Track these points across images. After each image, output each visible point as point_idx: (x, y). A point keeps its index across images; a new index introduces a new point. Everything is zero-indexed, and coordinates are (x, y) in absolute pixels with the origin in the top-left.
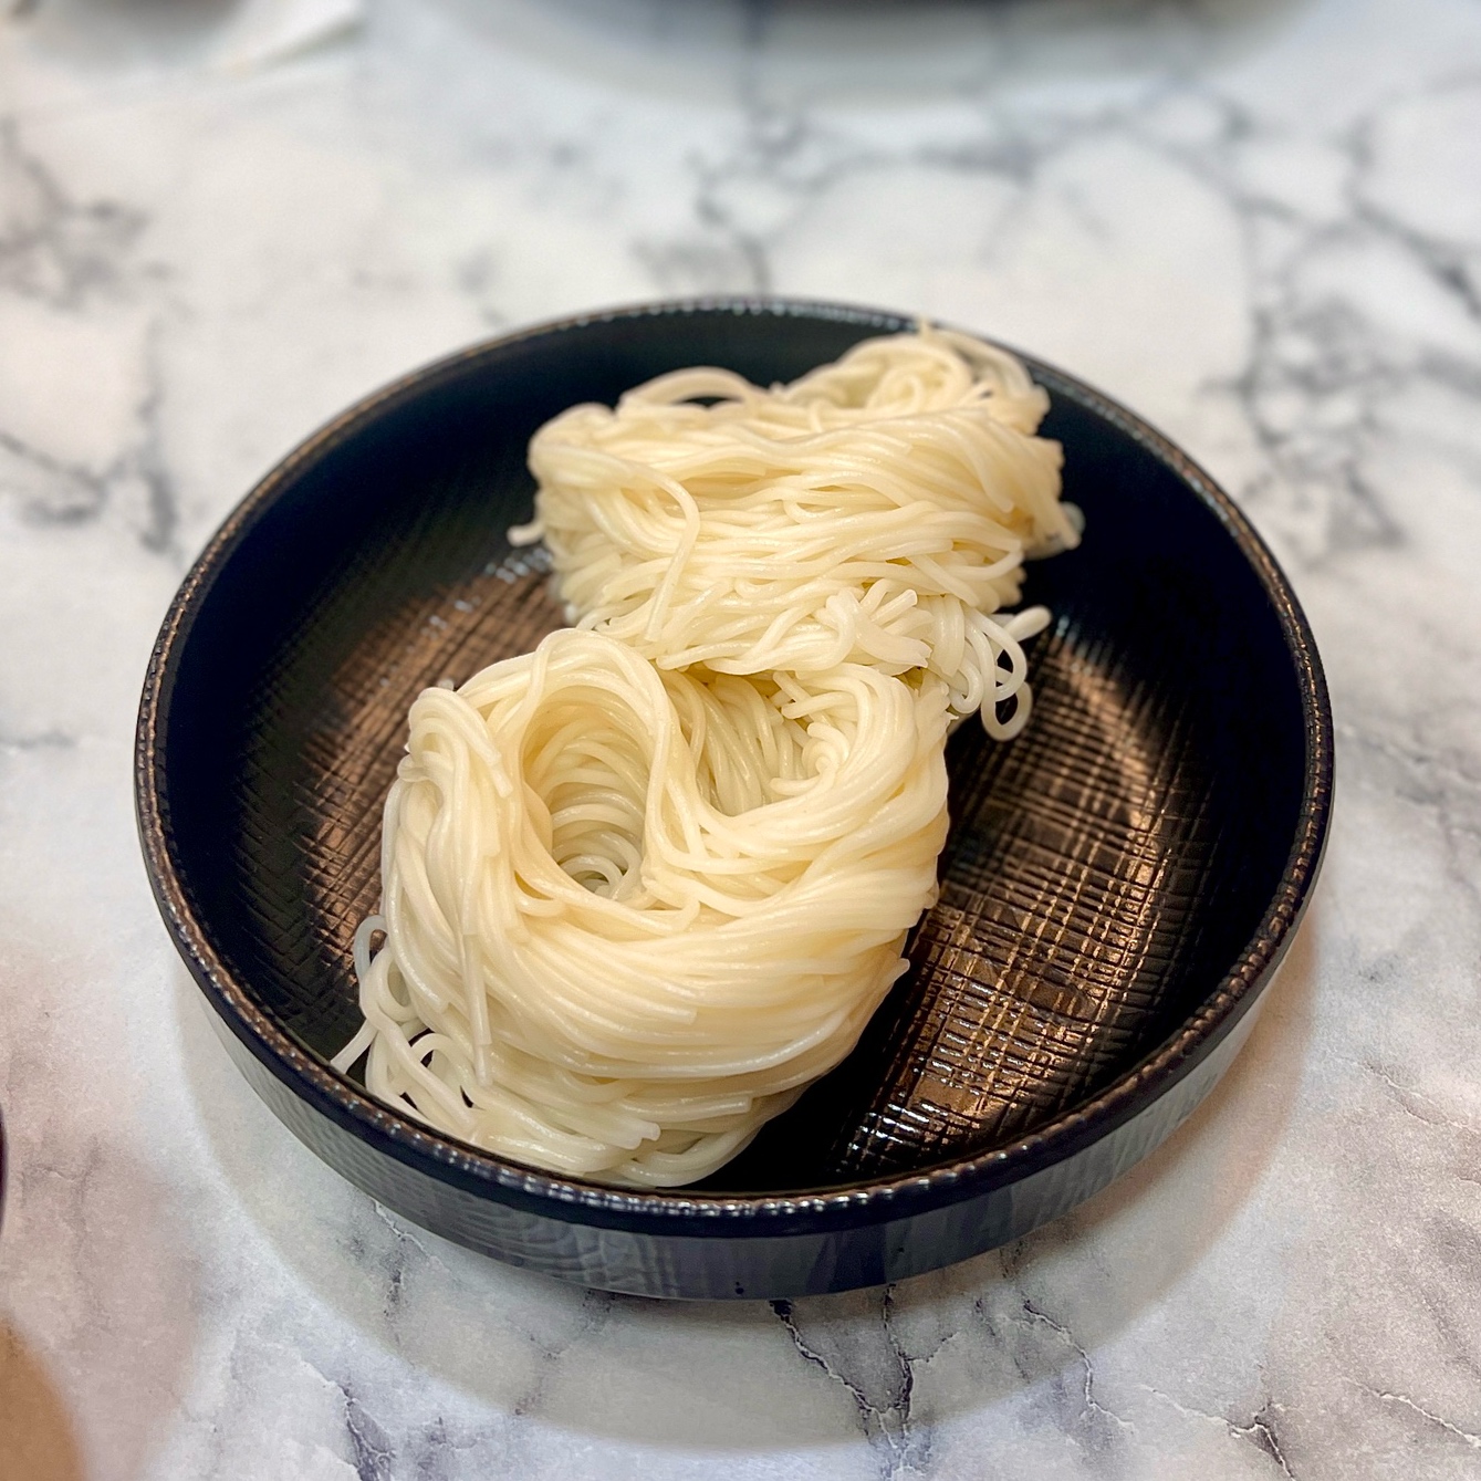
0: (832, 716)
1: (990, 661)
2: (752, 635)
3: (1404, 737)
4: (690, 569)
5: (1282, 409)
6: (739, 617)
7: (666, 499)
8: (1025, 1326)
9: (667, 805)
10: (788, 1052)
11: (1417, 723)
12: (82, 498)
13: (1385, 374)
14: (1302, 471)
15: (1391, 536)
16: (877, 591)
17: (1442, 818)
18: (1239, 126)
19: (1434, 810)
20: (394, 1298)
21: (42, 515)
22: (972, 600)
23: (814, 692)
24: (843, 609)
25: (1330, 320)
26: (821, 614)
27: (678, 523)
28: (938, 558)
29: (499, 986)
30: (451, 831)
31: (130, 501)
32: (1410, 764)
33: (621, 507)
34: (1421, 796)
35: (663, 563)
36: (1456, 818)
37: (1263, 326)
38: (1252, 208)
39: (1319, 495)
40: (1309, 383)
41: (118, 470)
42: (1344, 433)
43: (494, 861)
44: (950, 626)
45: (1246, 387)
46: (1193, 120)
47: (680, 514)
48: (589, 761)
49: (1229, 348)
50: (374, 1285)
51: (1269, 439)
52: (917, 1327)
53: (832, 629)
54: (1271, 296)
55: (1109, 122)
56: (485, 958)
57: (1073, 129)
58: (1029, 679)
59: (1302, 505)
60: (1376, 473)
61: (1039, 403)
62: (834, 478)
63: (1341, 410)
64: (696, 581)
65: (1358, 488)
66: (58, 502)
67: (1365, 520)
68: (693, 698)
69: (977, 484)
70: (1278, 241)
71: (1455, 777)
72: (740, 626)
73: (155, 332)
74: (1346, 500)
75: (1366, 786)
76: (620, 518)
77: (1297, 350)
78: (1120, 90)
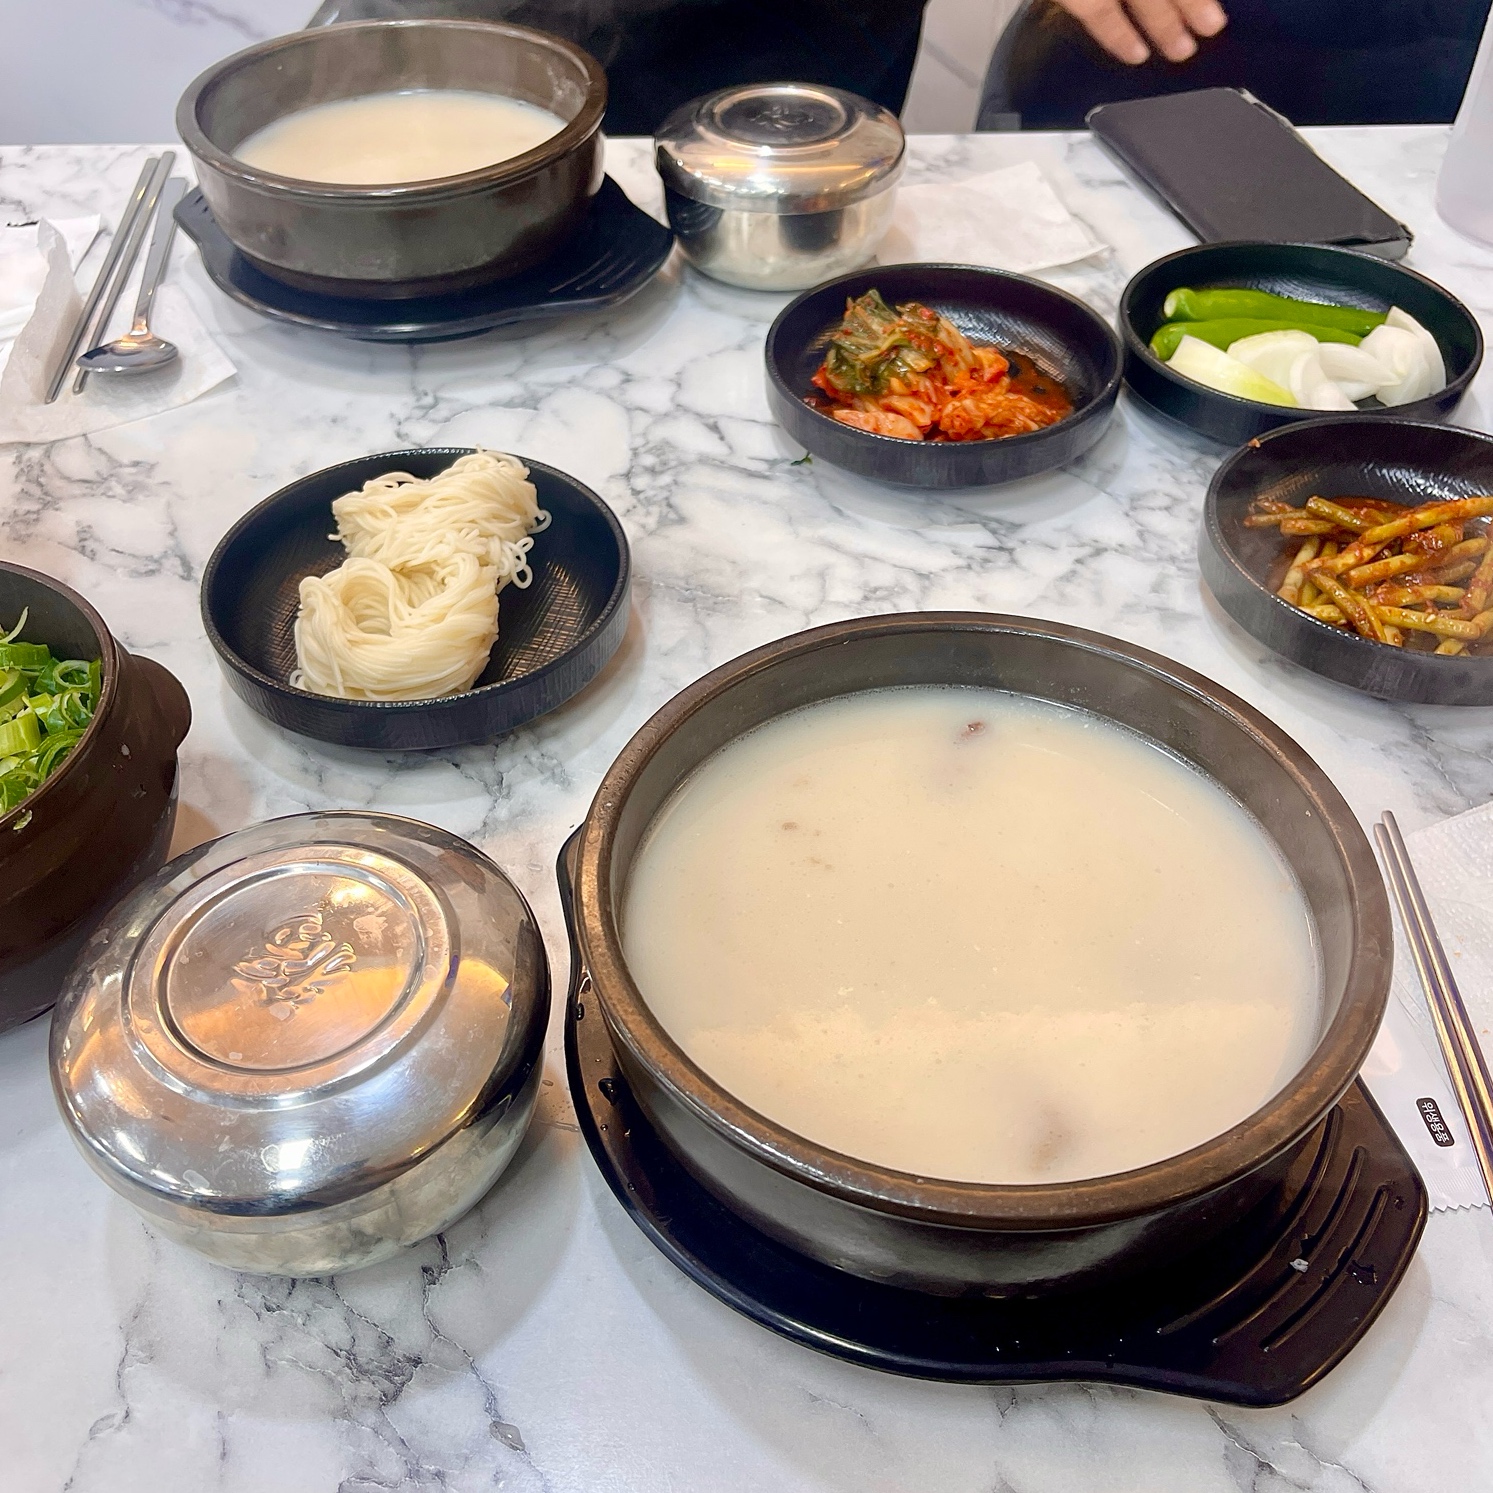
0: (452, 574)
1: (512, 558)
2: (419, 551)
3: (682, 583)
4: (395, 532)
5: (641, 482)
6: (415, 544)
7: (385, 514)
8: (541, 760)
9: (396, 608)
10: (445, 673)
11: (687, 579)
12: (152, 567)
13: (683, 464)
14: (649, 502)
15: (682, 520)
16: (464, 532)
17: (694, 606)
18: (628, 379)
19: (691, 604)
20: (321, 781)
21: (136, 574)
22: (503, 536)
23: (444, 568)
24: (451, 536)
25: (662, 448)
26: (445, 540)
27: (390, 520)
28: (487, 519)
29: (343, 663)
30: (320, 620)
31: (173, 564)
32: (683, 591)
33: (368, 517)
34: (687, 600)
35: (384, 534)
36: (698, 605)
37: (635, 452)
38: (631, 410)
39: (655, 510)
40: (652, 471)
41: (165, 555)
42: (667, 487)
43: (336, 624)
44: (494, 546)
45: (628, 476)
46: (609, 378)
47: (391, 516)
48: (369, 607)
49: (622, 463)
50: (313, 779)
51: (636, 493)
52: (504, 764)
53: (449, 544)
54: (639, 442)
55: (572, 382)
56: (338, 655)
57: (556, 386)
58: (528, 563)
59: (648, 514)
60: (676, 500)
61: (527, 472)
62: (444, 496)
63: (666, 479)
64: (397, 535)
65: (670, 506)
66: (143, 569)
67: (672, 516)
68: (403, 580)
69: (500, 495)
70: (642, 420)
71: (700, 593)
72: (414, 548)
73: (169, 505)
74: (665, 510)
75: (667, 599)
76: (366, 522)
77: (649, 460)
78: (579, 370)
